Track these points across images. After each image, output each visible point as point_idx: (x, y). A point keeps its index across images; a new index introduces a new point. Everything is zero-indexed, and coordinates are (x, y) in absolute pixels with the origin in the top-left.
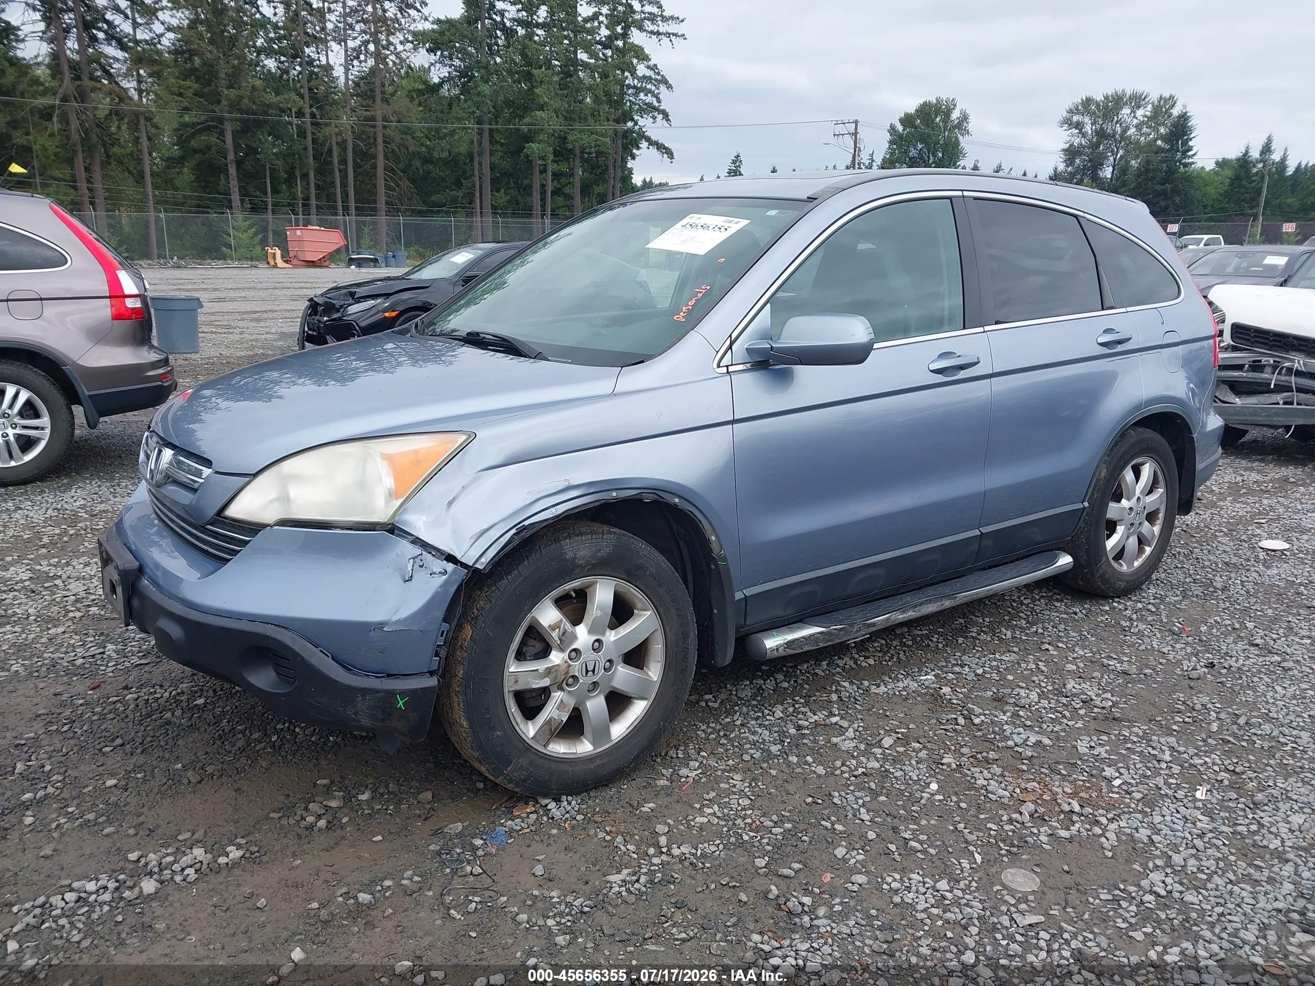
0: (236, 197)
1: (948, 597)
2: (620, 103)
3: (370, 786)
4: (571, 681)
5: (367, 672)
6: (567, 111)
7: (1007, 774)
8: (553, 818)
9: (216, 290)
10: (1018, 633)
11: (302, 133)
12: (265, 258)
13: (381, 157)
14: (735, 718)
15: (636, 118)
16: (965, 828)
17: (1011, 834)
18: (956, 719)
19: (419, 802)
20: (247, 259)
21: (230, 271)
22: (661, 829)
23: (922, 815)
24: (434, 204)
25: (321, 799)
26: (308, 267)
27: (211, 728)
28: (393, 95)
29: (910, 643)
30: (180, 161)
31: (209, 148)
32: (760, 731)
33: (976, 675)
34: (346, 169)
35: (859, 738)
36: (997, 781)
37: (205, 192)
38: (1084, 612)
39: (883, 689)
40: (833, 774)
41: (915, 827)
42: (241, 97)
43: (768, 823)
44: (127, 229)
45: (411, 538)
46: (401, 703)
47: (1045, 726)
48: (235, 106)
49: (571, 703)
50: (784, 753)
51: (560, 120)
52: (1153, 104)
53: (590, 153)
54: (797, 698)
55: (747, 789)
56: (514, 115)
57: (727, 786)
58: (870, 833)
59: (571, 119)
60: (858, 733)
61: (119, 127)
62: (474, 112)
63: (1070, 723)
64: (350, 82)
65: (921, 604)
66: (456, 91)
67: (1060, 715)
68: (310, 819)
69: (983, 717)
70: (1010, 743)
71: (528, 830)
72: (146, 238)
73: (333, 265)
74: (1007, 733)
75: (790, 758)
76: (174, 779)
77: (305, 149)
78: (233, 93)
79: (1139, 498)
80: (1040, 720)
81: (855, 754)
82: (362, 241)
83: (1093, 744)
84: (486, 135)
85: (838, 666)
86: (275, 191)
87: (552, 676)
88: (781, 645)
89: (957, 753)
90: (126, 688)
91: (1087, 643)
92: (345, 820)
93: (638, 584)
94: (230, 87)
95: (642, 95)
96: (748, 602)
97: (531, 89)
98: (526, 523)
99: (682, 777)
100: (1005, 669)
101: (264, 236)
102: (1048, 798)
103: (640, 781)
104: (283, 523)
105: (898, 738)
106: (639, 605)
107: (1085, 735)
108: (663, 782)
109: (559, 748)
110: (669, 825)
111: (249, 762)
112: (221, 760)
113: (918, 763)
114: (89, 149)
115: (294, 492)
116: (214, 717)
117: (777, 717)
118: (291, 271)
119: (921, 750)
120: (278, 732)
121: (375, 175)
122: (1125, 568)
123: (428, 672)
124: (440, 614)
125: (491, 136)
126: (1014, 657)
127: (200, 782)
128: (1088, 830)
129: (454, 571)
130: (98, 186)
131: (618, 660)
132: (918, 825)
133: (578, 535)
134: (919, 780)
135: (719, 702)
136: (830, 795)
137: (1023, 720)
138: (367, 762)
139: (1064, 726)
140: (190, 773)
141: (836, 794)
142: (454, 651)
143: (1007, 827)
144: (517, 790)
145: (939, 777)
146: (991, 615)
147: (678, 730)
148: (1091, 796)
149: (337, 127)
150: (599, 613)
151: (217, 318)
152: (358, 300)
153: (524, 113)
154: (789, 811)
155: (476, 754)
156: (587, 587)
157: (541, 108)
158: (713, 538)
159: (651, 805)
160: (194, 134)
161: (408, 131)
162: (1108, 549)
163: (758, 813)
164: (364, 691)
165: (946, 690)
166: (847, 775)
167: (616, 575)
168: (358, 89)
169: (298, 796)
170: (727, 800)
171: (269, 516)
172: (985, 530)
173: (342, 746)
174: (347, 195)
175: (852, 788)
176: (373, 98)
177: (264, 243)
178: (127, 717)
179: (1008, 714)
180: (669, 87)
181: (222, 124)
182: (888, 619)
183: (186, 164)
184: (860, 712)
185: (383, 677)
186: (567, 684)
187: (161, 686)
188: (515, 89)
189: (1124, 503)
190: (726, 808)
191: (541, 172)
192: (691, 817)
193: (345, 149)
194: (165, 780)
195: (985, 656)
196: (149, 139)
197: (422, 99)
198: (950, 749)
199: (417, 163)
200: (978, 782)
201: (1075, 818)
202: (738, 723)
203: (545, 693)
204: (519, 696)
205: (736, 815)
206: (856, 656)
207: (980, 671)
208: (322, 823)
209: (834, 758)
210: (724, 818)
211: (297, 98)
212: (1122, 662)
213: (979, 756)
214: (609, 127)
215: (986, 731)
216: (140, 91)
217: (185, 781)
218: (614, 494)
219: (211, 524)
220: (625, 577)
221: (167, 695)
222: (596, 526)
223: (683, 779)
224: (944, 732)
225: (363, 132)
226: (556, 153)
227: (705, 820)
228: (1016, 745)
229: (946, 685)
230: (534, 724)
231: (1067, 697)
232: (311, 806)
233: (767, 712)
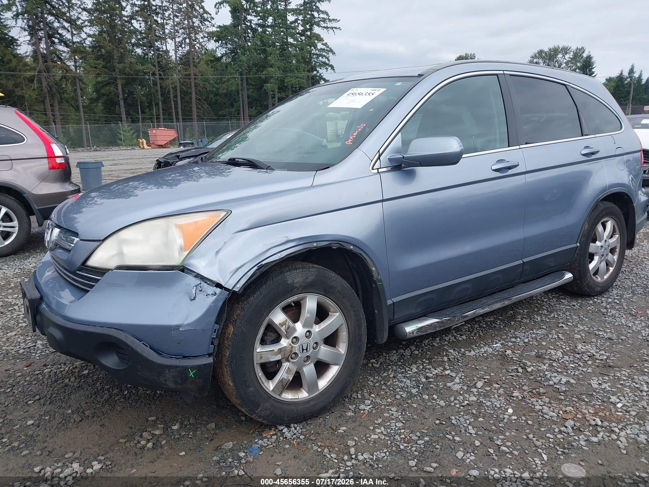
0: (124, 116)
1: (507, 299)
2: (309, 62)
3: (179, 420)
4: (293, 356)
5: (170, 355)
6: (284, 67)
7: (553, 402)
8: (286, 438)
9: (114, 160)
10: (544, 318)
11: (155, 84)
12: (138, 145)
13: (194, 94)
14: (390, 373)
15: (318, 69)
16: (533, 437)
17: (562, 440)
18: (517, 369)
19: (207, 429)
20: (130, 145)
21: (121, 151)
22: (351, 443)
23: (506, 430)
24: (221, 116)
25: (150, 429)
26: (160, 148)
27: (91, 387)
28: (199, 63)
29: (485, 326)
30: (97, 100)
31: (110, 93)
32: (404, 380)
33: (525, 343)
34: (177, 100)
35: (463, 382)
36: (547, 406)
37: (109, 114)
38: (578, 305)
39: (473, 353)
40: (450, 405)
41: (503, 437)
42: (125, 68)
43: (415, 438)
44: (72, 134)
45: (194, 274)
46: (192, 374)
47: (569, 372)
48: (122, 72)
49: (294, 369)
50: (420, 394)
51: (281, 72)
52: (573, 51)
53: (296, 88)
54: (424, 360)
55: (400, 417)
56: (258, 71)
57: (388, 415)
58: (476, 442)
59: (286, 71)
60: (461, 380)
61: (66, 84)
62: (238, 70)
63: (584, 370)
64: (178, 58)
65: (492, 304)
66: (229, 60)
67: (577, 365)
68: (143, 442)
69: (532, 368)
70: (551, 383)
71: (272, 446)
72: (81, 137)
73: (171, 147)
74: (548, 377)
75: (424, 396)
76: (66, 419)
77: (157, 91)
78: (121, 66)
79: (606, 241)
80: (566, 368)
81: (462, 392)
82: (186, 135)
83: (600, 382)
84: (245, 81)
85: (446, 341)
86: (143, 112)
87: (283, 353)
88: (414, 330)
89: (521, 389)
90: (45, 365)
91: (584, 322)
92: (163, 442)
93: (331, 297)
94: (120, 63)
95: (320, 58)
96: (395, 306)
97: (266, 58)
98: (263, 263)
99: (361, 410)
100: (540, 339)
101: (138, 134)
102: (580, 417)
103: (337, 413)
104: (120, 268)
105: (485, 382)
106: (332, 310)
107: (594, 376)
108: (350, 414)
109: (288, 396)
110: (355, 441)
111: (110, 408)
112: (94, 407)
113: (499, 397)
114: (52, 96)
115: (126, 250)
116: (93, 381)
117: (414, 372)
118: (151, 150)
119: (499, 388)
120: (127, 389)
121: (191, 102)
122: (599, 279)
123: (208, 354)
124: (213, 319)
125: (247, 81)
126: (544, 331)
127: (81, 421)
128: (608, 437)
129: (221, 293)
130: (57, 113)
131: (321, 342)
132: (505, 435)
133: (294, 270)
134: (501, 407)
135: (379, 363)
136: (449, 418)
137: (556, 368)
138: (178, 405)
139: (581, 372)
140: (75, 416)
141: (453, 418)
142: (224, 340)
143: (559, 436)
144: (264, 422)
145: (513, 405)
146: (527, 308)
147: (357, 381)
148: (606, 415)
149: (172, 80)
150: (309, 315)
151: (113, 173)
152: (181, 159)
153: (263, 69)
154: (427, 429)
155: (239, 402)
156: (301, 300)
157: (271, 66)
158: (374, 269)
159: (344, 428)
160: (103, 86)
161: (206, 80)
162: (590, 269)
163: (408, 431)
164: (170, 367)
165: (509, 352)
166: (458, 406)
167: (318, 292)
168: (181, 61)
169: (137, 428)
170: (389, 423)
171: (112, 264)
172: (525, 260)
173: (164, 396)
174: (178, 113)
175: (462, 413)
176: (189, 65)
177: (138, 137)
178: (43, 382)
179: (547, 365)
180: (334, 53)
181: (116, 81)
182: (475, 313)
183: (100, 101)
184: (461, 367)
185: (180, 358)
186: (291, 358)
187: (65, 364)
188: (258, 57)
189: (598, 243)
190: (388, 428)
191: (272, 98)
192: (368, 435)
193: (176, 90)
194: (60, 421)
195: (527, 332)
196: (81, 89)
197: (212, 64)
198: (516, 388)
199: (211, 96)
200: (537, 407)
201: (599, 429)
202: (392, 376)
203: (279, 363)
204: (264, 366)
205: (395, 433)
206: (455, 334)
207: (526, 340)
208: (150, 445)
209: (449, 395)
210: (388, 435)
211: (152, 67)
212: (607, 333)
213: (534, 391)
214: (305, 74)
215: (535, 376)
216: (76, 67)
217: (72, 421)
218: (315, 244)
219: (79, 270)
220: (323, 293)
221: (67, 369)
222: (305, 264)
223: (362, 412)
224: (511, 377)
225: (185, 82)
226: (279, 88)
227: (377, 437)
228: (555, 384)
229: (508, 349)
230: (272, 383)
231: (579, 354)
232: (144, 434)
233: (407, 369)
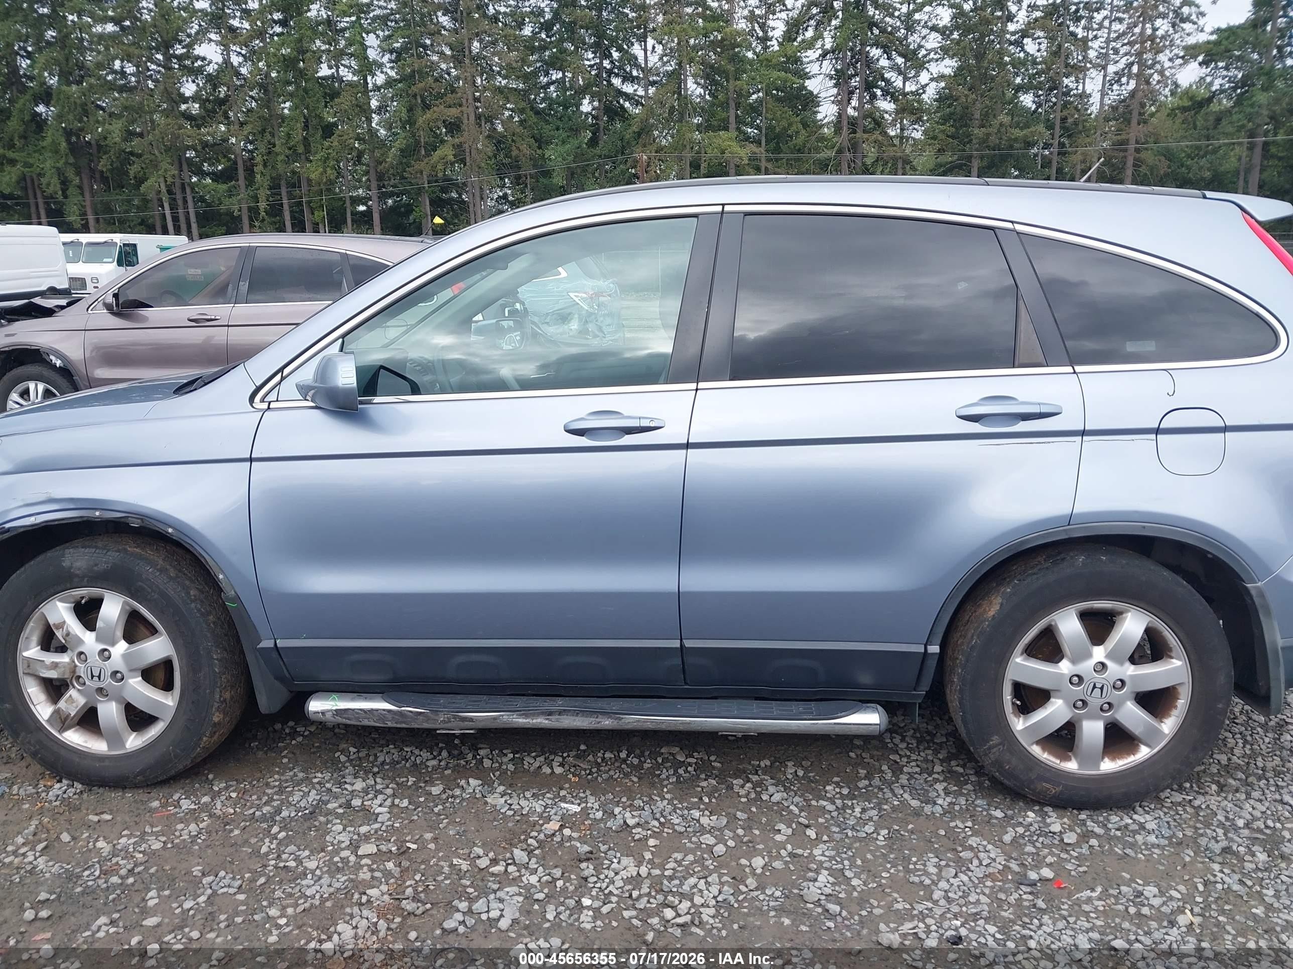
1: (613, 716)
28: (1154, 114)
42: (989, 135)
48: (983, 144)
49: (81, 701)
62: (1245, 126)
64: (1105, 108)
71: (17, 798)
78: (983, 132)
84: (1259, 149)
87: (60, 670)
94: (982, 126)
96: (282, 654)
98: (7, 526)
109: (76, 738)
122: (1073, 765)
125: (1265, 150)
150: (102, 625)
158: (222, 576)
162: (1017, 727)
165: (553, 826)
168: (1113, 113)
172: (691, 644)
176: (1129, 122)
182: (495, 718)
186: (77, 683)
189: (1065, 664)
197: (1186, 115)
218: (98, 513)
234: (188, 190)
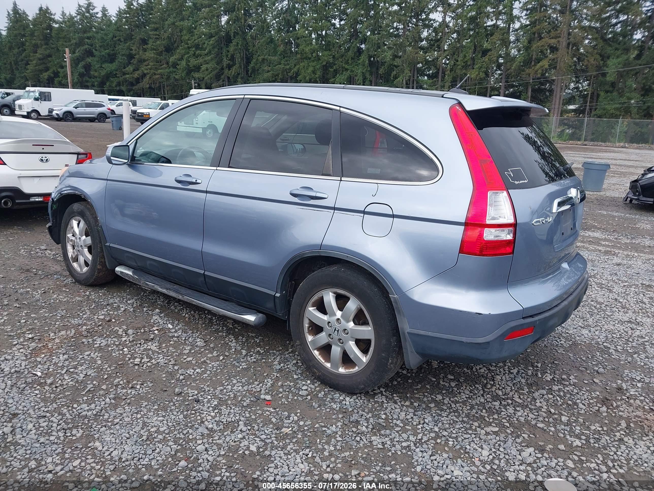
49: (76, 253)
96: (111, 249)
109: (75, 265)
158: (98, 218)
218: (77, 192)
234: (415, 83)
